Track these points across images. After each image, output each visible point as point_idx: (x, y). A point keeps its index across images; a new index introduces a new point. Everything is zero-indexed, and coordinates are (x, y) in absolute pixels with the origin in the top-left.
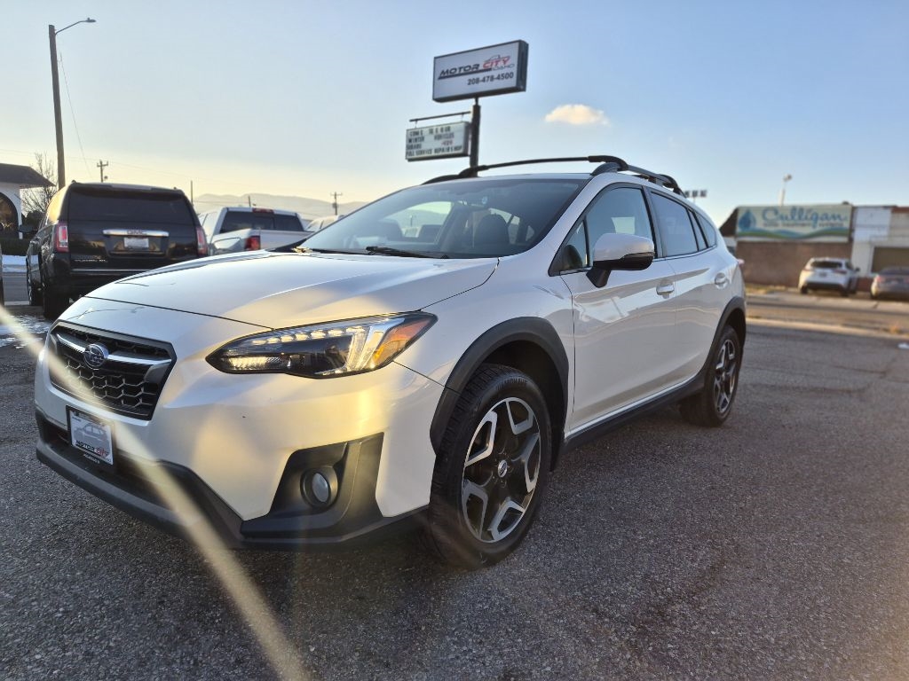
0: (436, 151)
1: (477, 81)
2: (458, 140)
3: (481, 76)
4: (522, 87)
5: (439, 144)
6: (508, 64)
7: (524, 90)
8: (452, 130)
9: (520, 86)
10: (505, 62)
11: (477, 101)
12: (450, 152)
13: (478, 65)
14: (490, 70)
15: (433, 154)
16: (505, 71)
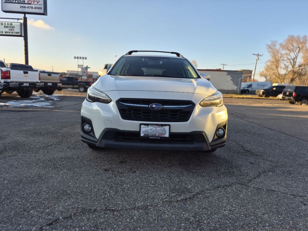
0: (5, 32)
1: (25, 7)
2: (17, 29)
3: (27, 6)
4: (46, 14)
5: (7, 30)
6: (39, 3)
7: (46, 15)
8: (13, 25)
9: (45, 13)
10: (38, 3)
11: (25, 15)
12: (13, 34)
13: (25, 1)
14: (31, 4)
15: (4, 33)
16: (38, 6)
